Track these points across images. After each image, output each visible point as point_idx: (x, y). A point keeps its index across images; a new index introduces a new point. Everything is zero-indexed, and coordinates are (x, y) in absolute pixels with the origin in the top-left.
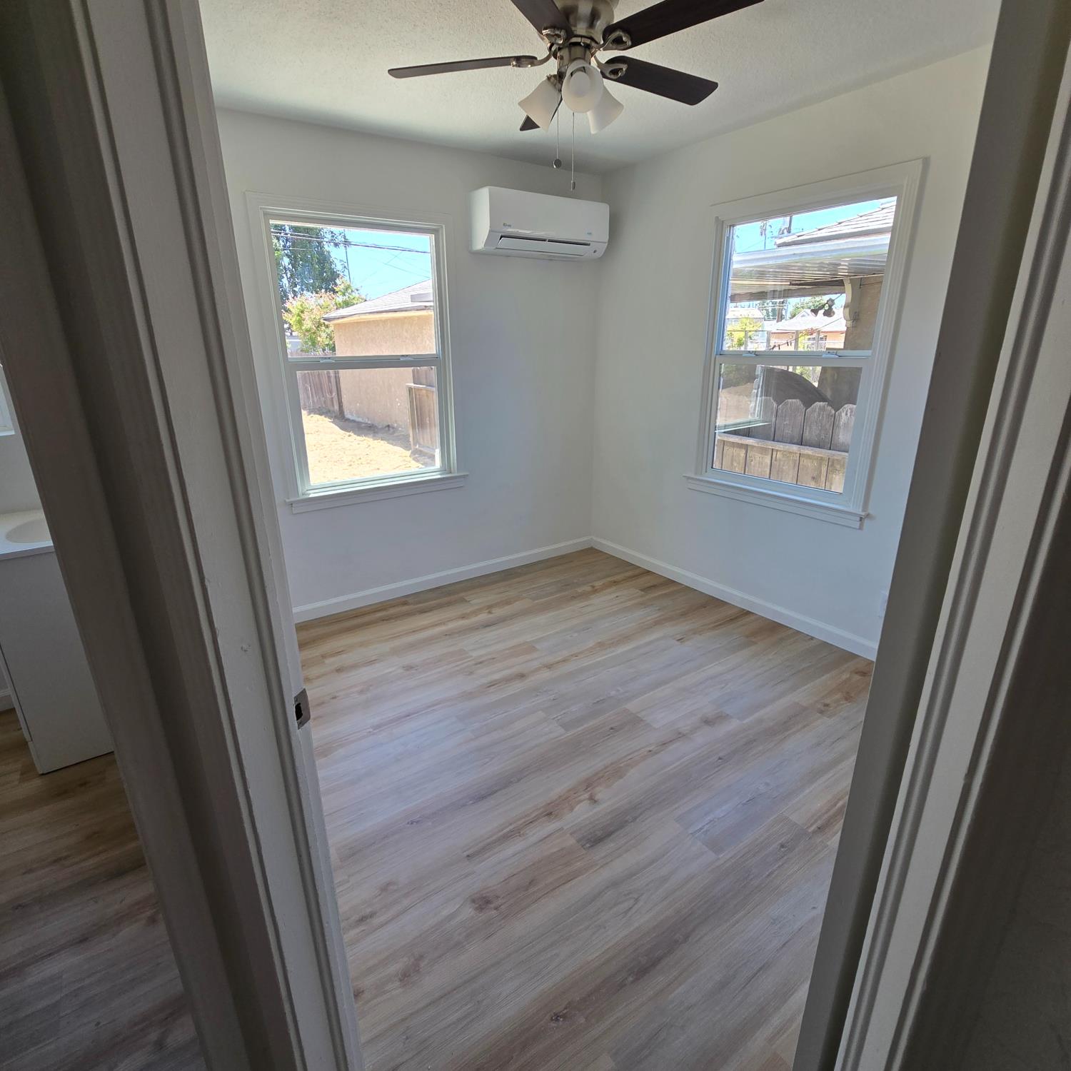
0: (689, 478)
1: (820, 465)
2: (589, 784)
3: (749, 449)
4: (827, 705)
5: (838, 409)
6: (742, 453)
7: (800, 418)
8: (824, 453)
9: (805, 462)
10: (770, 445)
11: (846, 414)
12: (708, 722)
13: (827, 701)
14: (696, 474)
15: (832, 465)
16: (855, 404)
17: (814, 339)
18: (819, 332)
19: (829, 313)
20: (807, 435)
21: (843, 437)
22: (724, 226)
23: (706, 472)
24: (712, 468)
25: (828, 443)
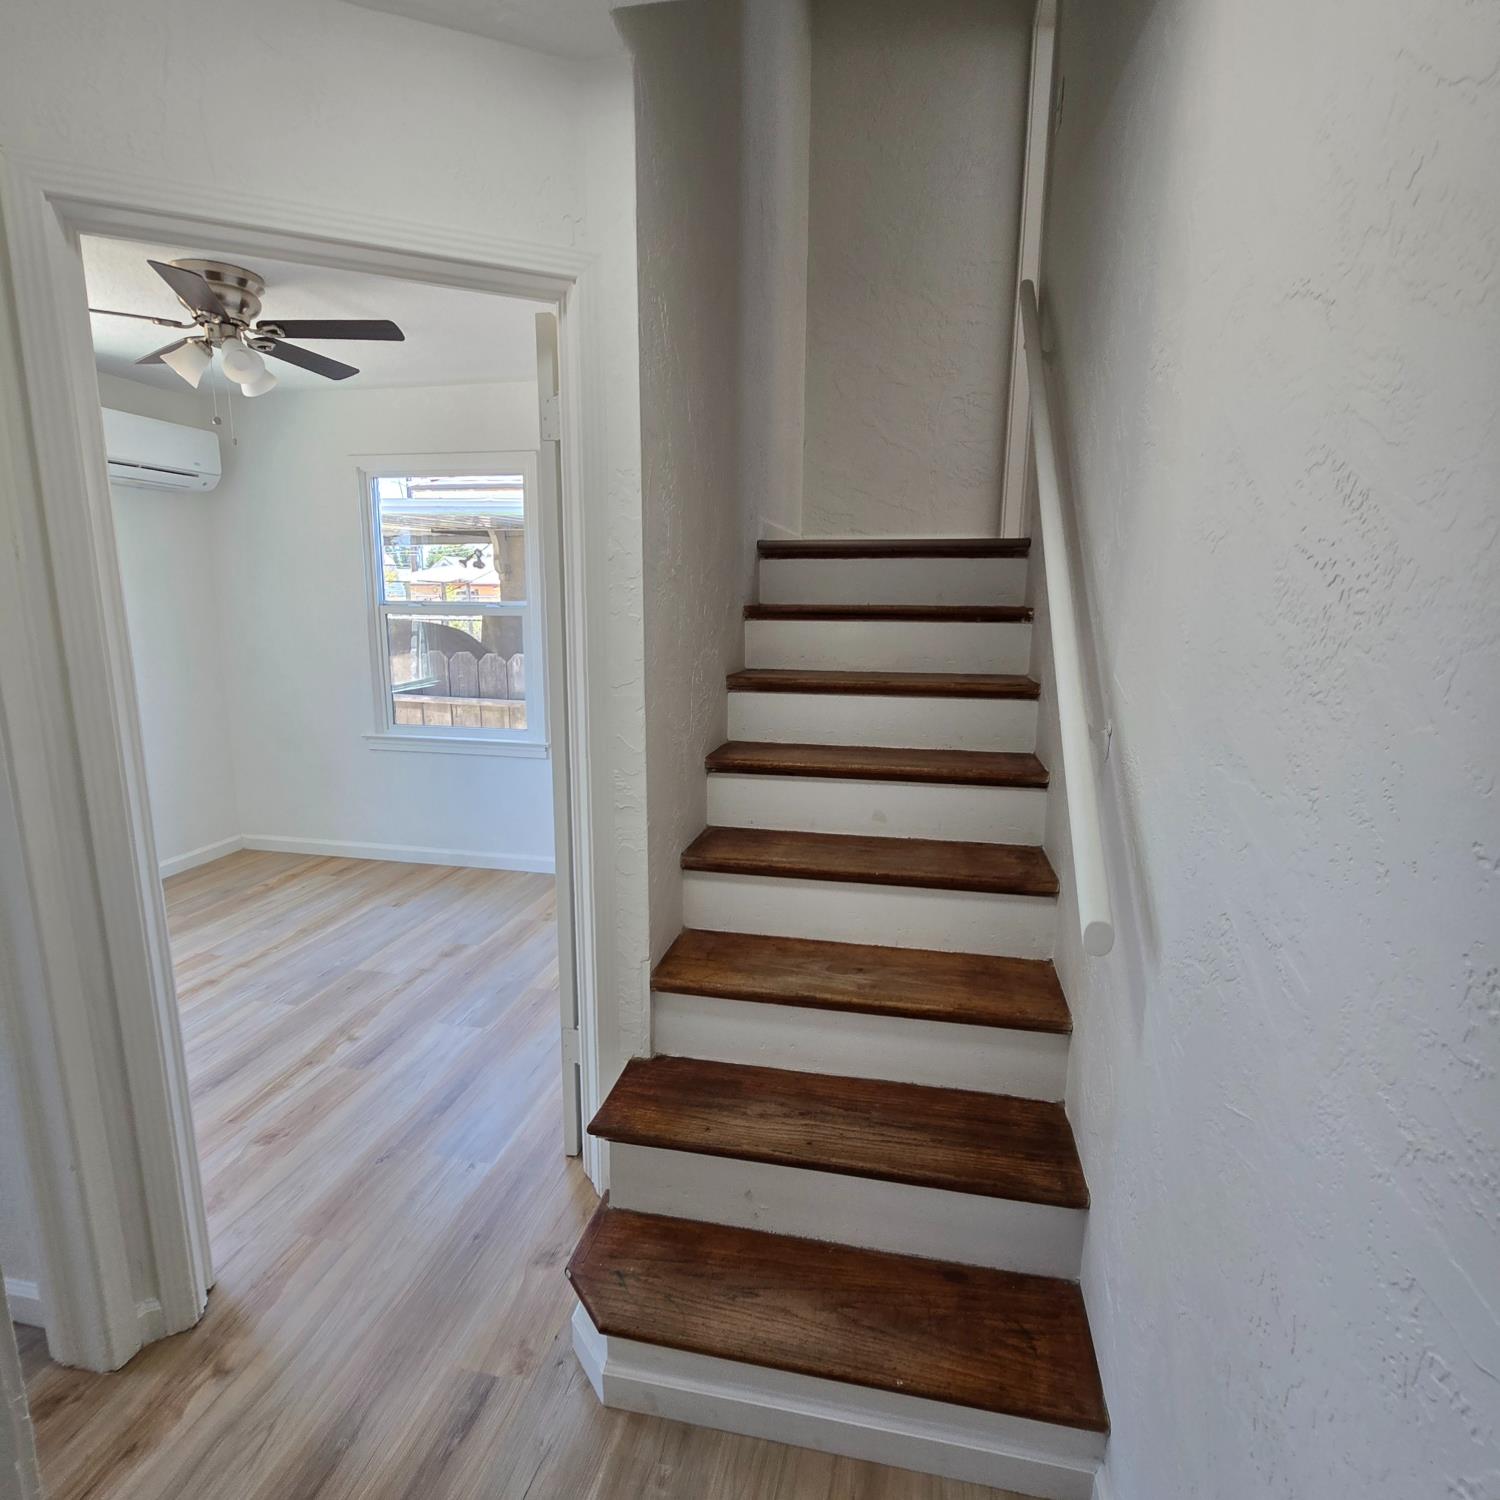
0: (368, 738)
1: (502, 717)
2: (342, 1031)
3: (425, 707)
4: (549, 914)
5: (509, 658)
6: (419, 713)
7: (474, 669)
8: (503, 703)
9: (487, 715)
10: (448, 701)
11: (517, 663)
12: (447, 955)
13: (549, 911)
14: (377, 732)
15: (514, 714)
16: (522, 653)
17: (464, 593)
18: (468, 585)
19: (479, 565)
20: (483, 686)
21: (518, 686)
22: (367, 478)
23: (388, 728)
24: (394, 723)
25: (504, 693)
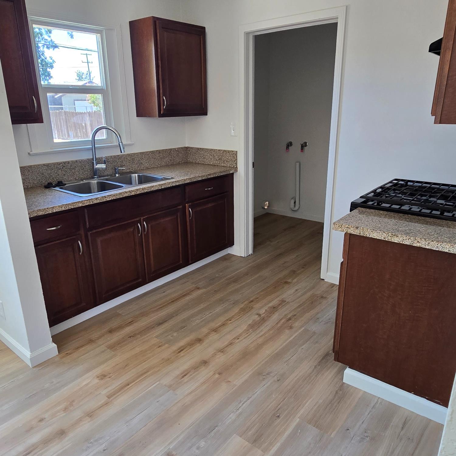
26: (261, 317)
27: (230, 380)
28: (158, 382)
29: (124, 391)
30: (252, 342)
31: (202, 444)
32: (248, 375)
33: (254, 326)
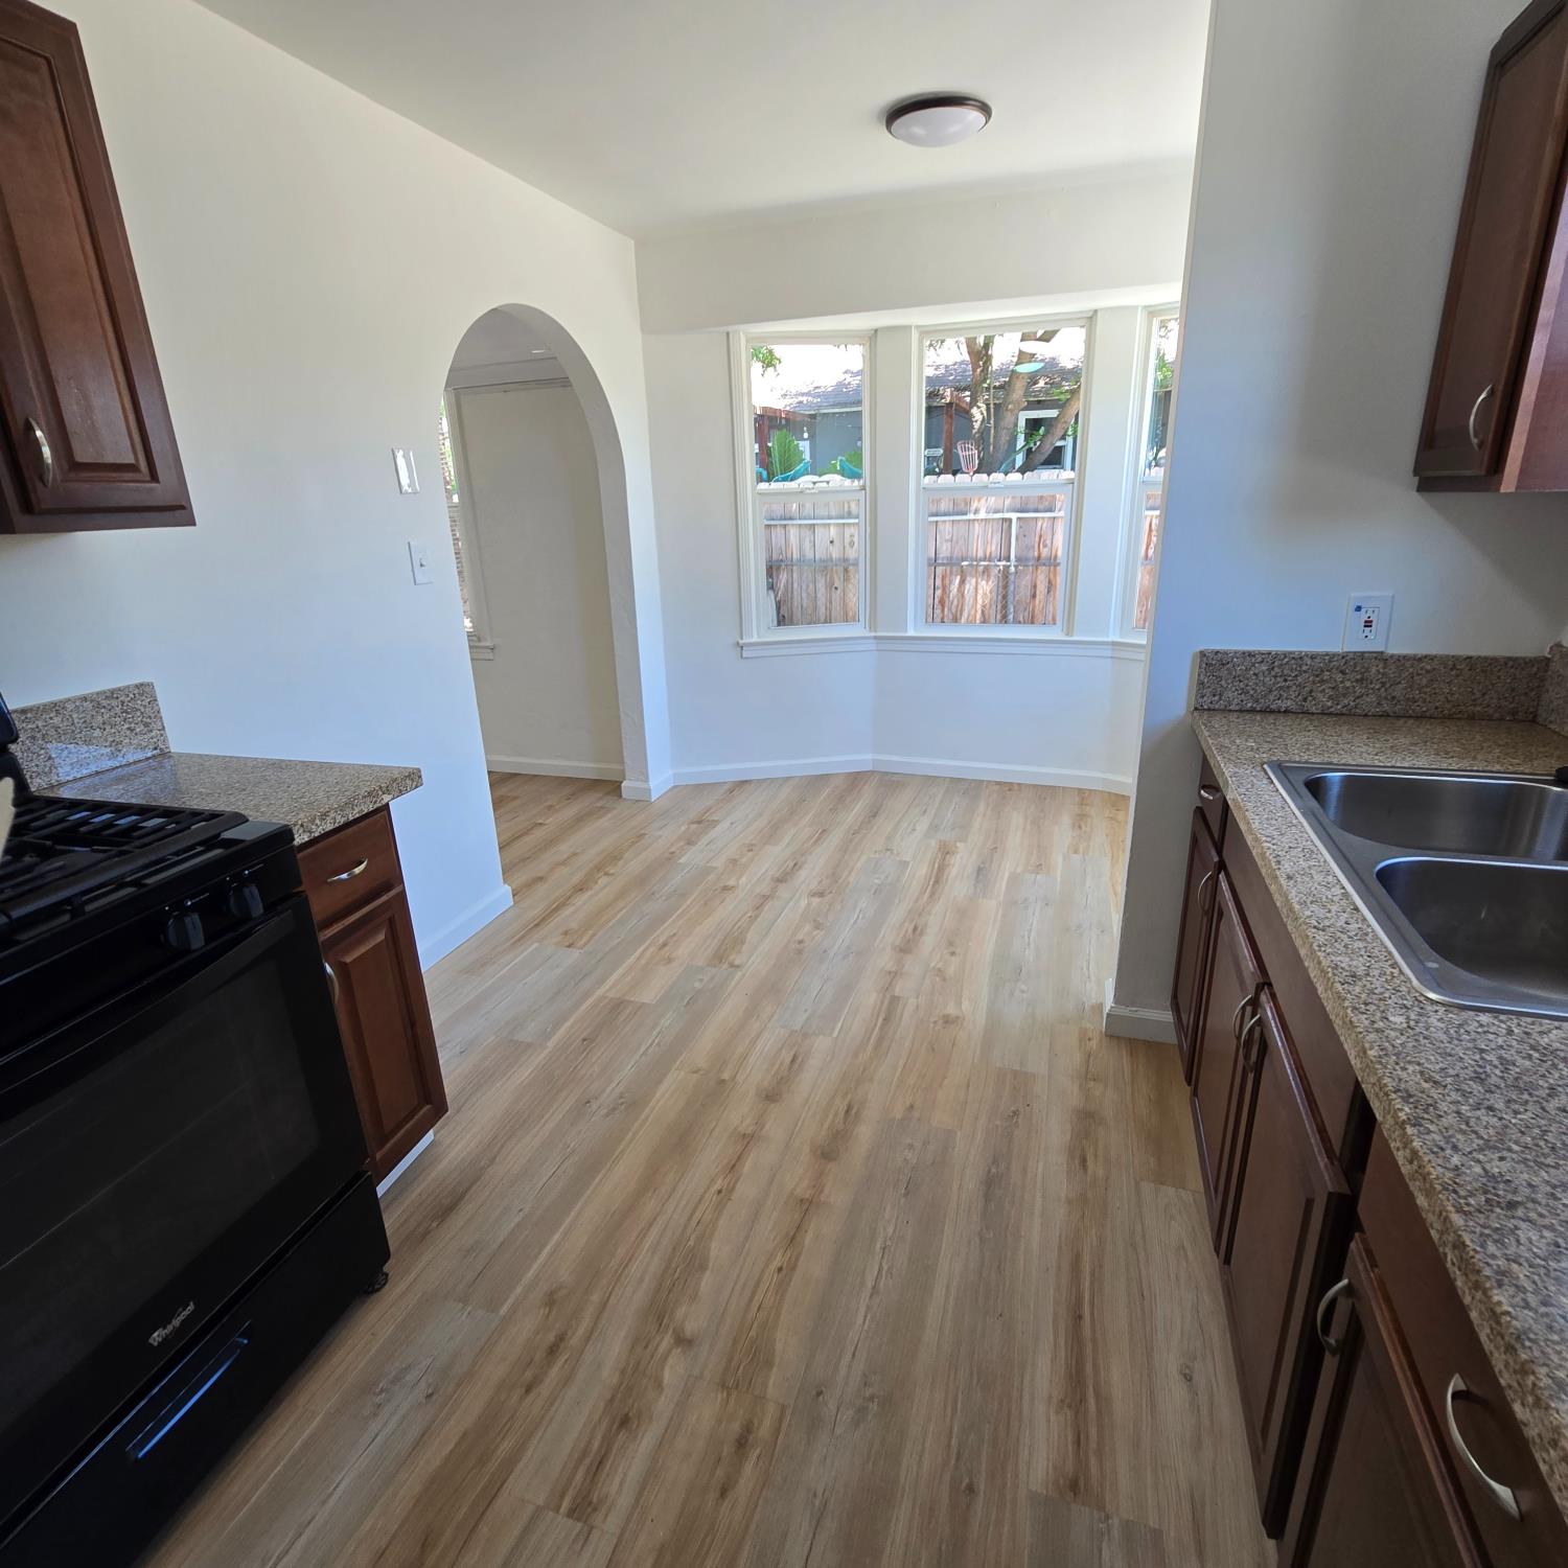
26: (670, 1332)
27: (695, 1075)
28: (835, 1034)
29: (880, 1008)
30: (674, 1190)
31: (697, 985)
32: (658, 1095)
33: (686, 1263)
